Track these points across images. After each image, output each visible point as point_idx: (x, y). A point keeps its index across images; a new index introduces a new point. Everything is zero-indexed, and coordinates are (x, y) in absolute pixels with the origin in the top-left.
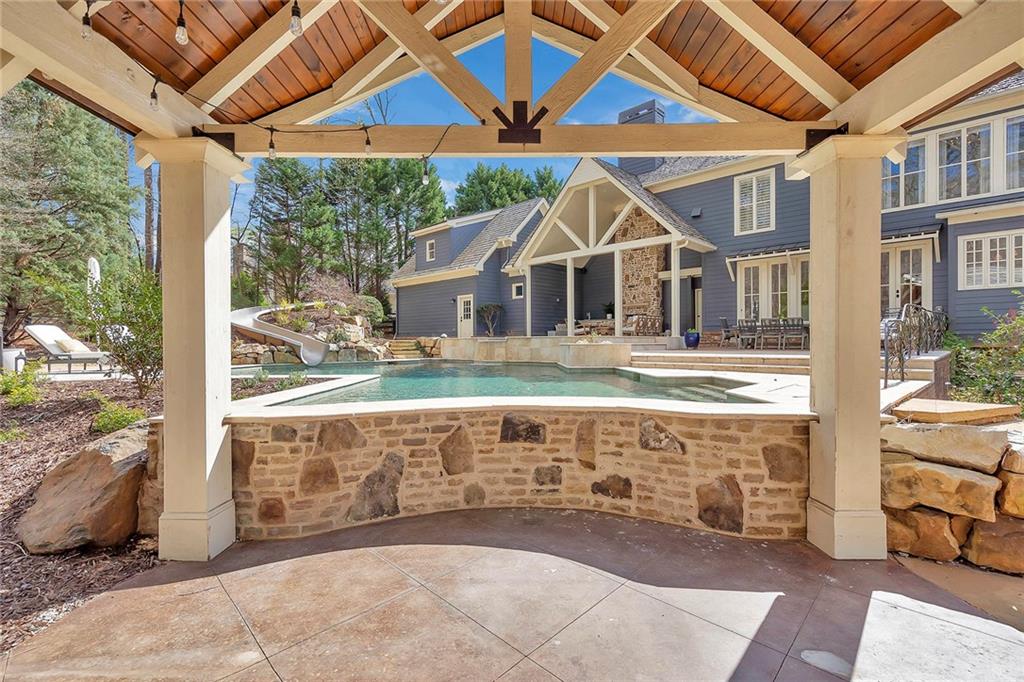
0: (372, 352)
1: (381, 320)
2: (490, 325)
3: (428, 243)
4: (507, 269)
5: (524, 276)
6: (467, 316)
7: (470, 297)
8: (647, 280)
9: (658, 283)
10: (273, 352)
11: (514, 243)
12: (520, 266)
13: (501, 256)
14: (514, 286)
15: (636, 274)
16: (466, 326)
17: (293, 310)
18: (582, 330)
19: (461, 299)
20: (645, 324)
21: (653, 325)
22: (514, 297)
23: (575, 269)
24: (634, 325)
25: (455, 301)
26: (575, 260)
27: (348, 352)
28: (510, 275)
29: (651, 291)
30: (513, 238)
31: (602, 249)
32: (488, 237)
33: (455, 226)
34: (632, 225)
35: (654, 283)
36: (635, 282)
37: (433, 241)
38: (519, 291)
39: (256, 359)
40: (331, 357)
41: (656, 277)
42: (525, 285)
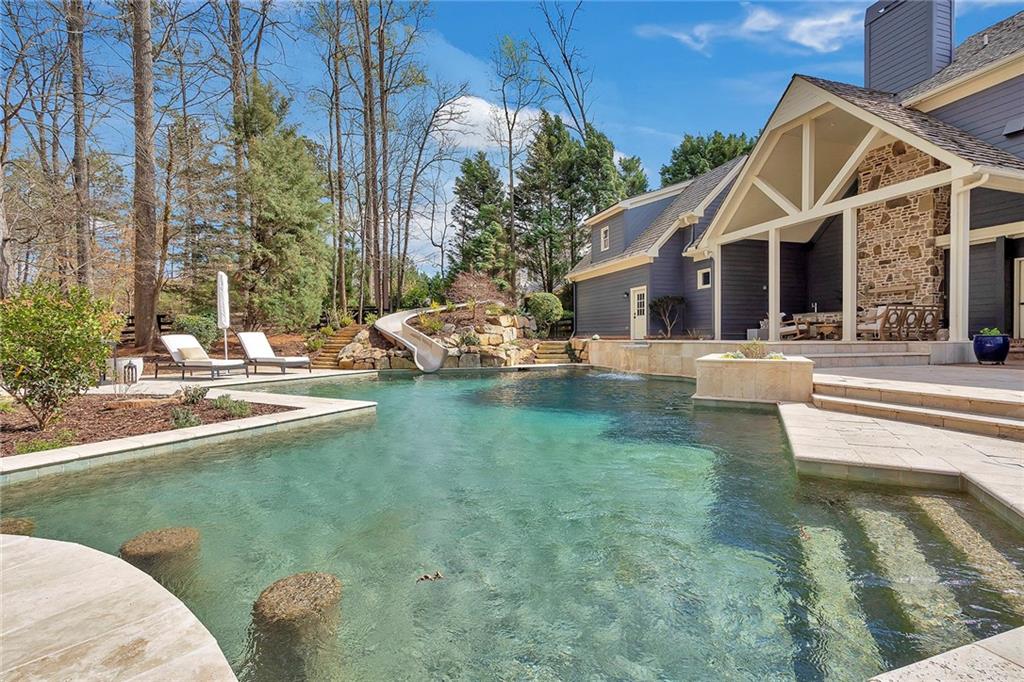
0: (498, 358)
1: (559, 318)
2: (667, 322)
3: (603, 230)
4: (688, 251)
5: (711, 259)
6: (641, 313)
7: (643, 289)
8: (914, 251)
9: (935, 253)
10: (389, 357)
11: (700, 218)
12: (707, 247)
13: (683, 237)
14: (700, 274)
15: (893, 244)
16: (639, 325)
17: (442, 312)
18: (794, 328)
19: (635, 292)
20: (901, 320)
21: (920, 319)
22: (700, 286)
23: (781, 243)
24: (879, 322)
25: (628, 294)
26: (782, 231)
27: (470, 356)
28: (695, 260)
29: (921, 269)
30: (700, 211)
31: (823, 210)
32: (669, 215)
33: (630, 207)
34: (888, 170)
35: (927, 253)
36: (891, 255)
37: (607, 228)
38: (706, 278)
39: (373, 364)
40: (452, 363)
41: (931, 244)
42: (713, 271)
